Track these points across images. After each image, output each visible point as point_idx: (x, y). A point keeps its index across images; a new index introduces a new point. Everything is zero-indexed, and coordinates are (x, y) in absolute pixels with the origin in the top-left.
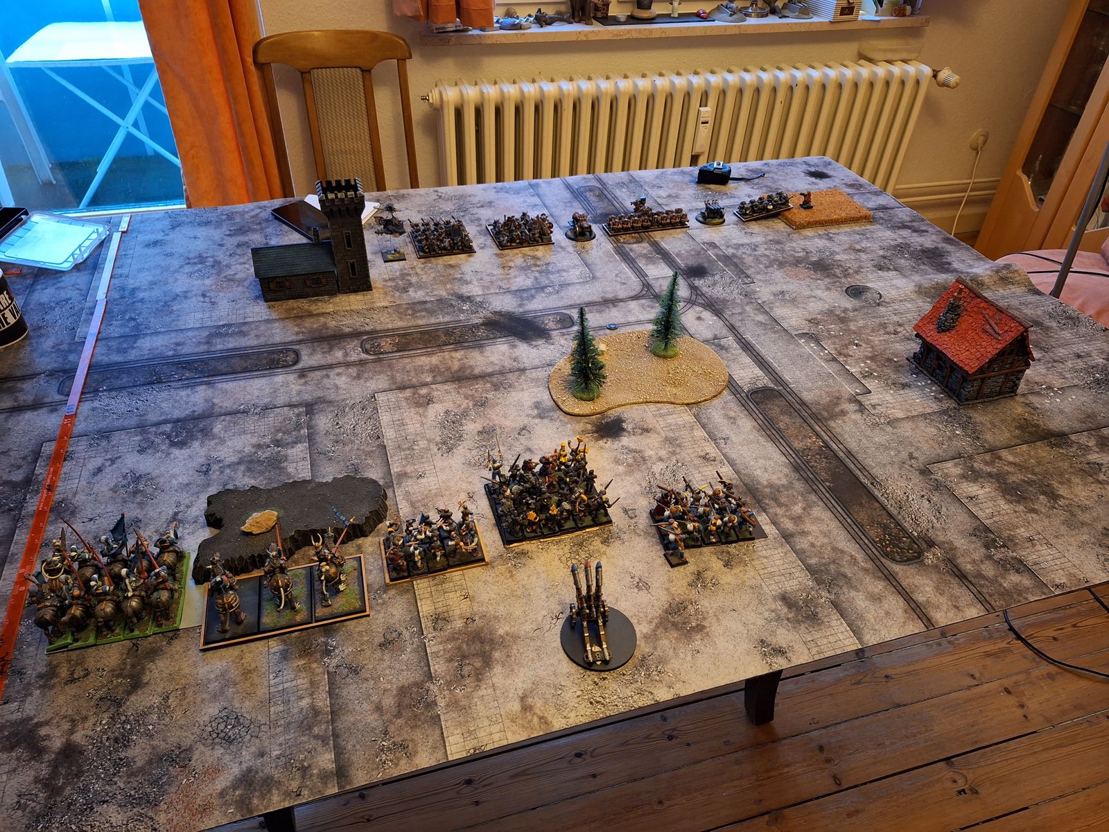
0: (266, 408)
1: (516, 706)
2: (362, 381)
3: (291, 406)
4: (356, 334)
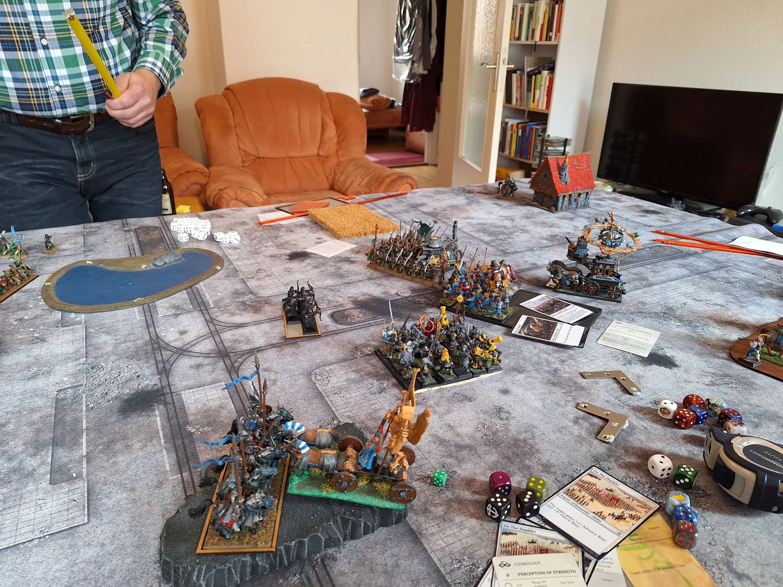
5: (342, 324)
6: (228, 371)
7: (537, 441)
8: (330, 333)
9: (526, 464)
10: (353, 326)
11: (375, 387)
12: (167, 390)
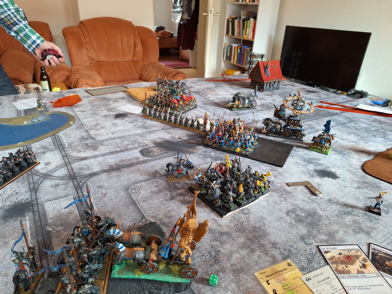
5: (148, 157)
6: (75, 188)
7: (267, 227)
8: (140, 163)
9: (262, 244)
10: (154, 158)
11: (168, 196)
12: (35, 202)
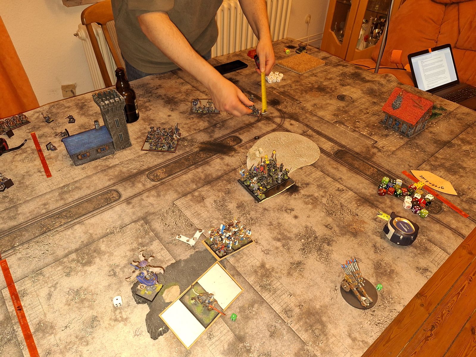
0: (122, 227)
1: (349, 341)
2: (162, 197)
3: (135, 222)
4: (141, 173)
